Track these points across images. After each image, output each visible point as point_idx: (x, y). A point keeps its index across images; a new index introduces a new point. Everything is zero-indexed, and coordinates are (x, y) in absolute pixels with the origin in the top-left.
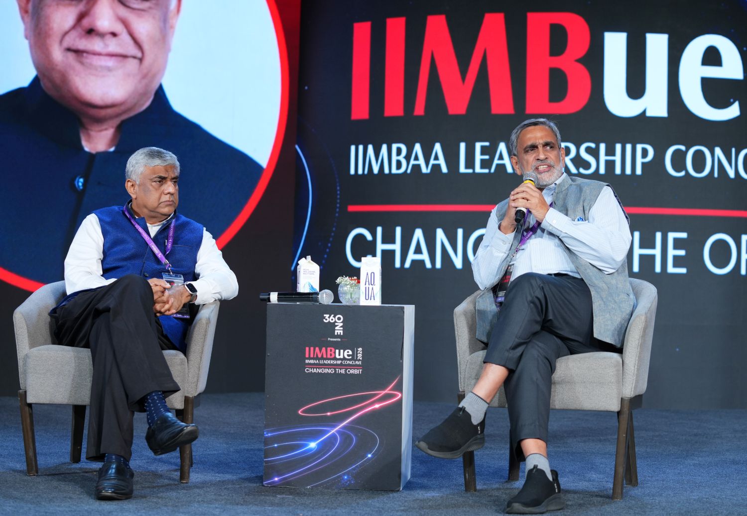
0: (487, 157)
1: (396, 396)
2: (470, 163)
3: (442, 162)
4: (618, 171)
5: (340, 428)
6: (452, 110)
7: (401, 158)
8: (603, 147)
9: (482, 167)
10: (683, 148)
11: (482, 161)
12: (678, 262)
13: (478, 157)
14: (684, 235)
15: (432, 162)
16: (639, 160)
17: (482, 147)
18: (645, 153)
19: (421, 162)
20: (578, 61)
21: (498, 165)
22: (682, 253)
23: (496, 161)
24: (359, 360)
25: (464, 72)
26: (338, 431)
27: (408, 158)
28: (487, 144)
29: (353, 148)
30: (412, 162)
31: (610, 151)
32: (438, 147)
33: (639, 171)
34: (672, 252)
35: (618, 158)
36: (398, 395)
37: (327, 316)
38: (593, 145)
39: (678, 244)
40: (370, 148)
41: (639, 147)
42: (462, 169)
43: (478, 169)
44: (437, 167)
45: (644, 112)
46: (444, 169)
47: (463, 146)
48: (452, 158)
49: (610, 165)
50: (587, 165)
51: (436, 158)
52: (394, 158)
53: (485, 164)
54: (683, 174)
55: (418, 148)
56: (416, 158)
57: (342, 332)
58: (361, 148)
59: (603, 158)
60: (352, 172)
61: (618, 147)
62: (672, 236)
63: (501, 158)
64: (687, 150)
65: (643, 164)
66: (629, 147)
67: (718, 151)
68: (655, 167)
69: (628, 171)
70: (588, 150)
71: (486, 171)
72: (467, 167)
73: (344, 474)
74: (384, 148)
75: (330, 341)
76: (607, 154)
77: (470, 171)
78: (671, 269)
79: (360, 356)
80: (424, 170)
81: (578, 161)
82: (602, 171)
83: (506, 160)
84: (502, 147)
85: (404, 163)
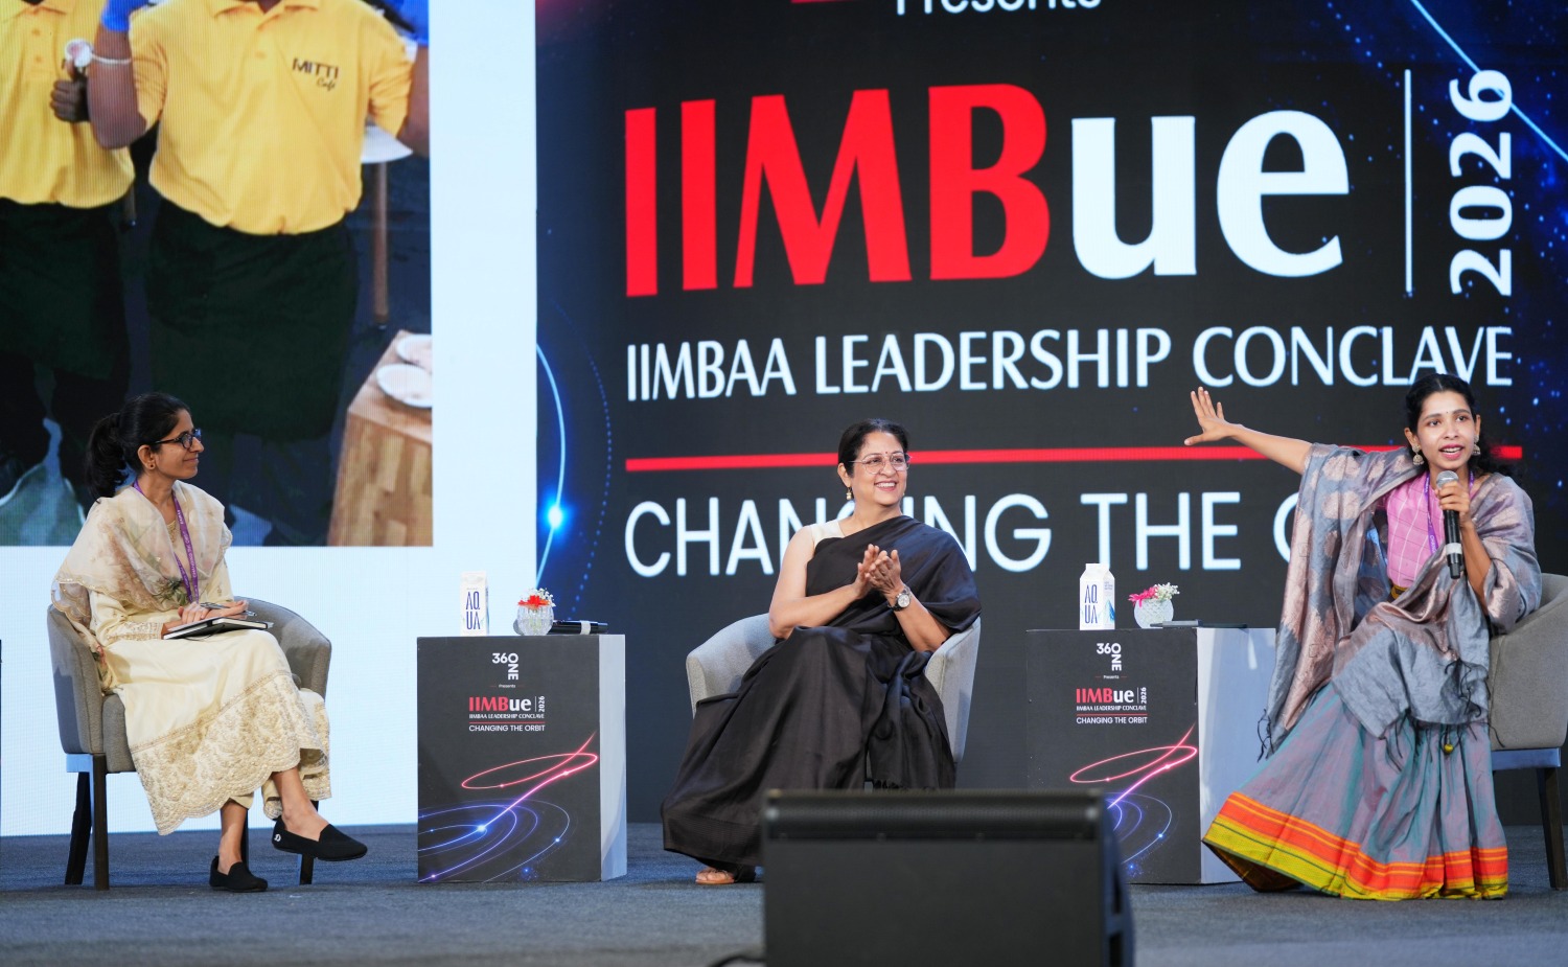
0: (864, 363)
1: (590, 759)
2: (835, 376)
3: (785, 374)
4: (1103, 381)
5: (518, 804)
6: (800, 278)
7: (715, 368)
8: (1073, 336)
9: (857, 382)
10: (1228, 332)
11: (856, 370)
12: (1223, 547)
13: (849, 364)
14: (1233, 497)
15: (769, 374)
16: (1143, 360)
17: (856, 345)
18: (1153, 345)
19: (750, 374)
20: (1024, 176)
21: (884, 378)
22: (1231, 530)
23: (881, 371)
24: (541, 712)
25: (819, 205)
26: (513, 809)
27: (726, 368)
28: (863, 338)
29: (632, 350)
30: (734, 376)
31: (1088, 345)
32: (777, 347)
33: (1142, 380)
34: (1210, 531)
35: (1102, 358)
36: (593, 758)
37: (497, 655)
38: (1055, 334)
39: (1222, 514)
40: (661, 349)
41: (1142, 335)
42: (822, 387)
43: (849, 387)
44: (776, 384)
45: (1151, 267)
46: (790, 389)
47: (821, 343)
48: (803, 367)
49: (1088, 370)
50: (1045, 372)
51: (776, 368)
52: (703, 368)
53: (862, 376)
54: (1228, 380)
55: (743, 348)
56: (741, 369)
57: (517, 675)
58: (645, 349)
59: (1074, 357)
60: (632, 396)
61: (1103, 336)
62: (1209, 499)
63: (889, 364)
64: (1237, 335)
65: (1151, 366)
66: (1122, 335)
67: (1298, 335)
68: (1174, 370)
69: (1123, 380)
70: (1047, 344)
71: (864, 389)
72: (829, 383)
73: (524, 866)
74: (685, 348)
75: (502, 688)
76: (1082, 351)
77: (835, 390)
78: (1210, 562)
79: (542, 708)
80: (756, 390)
81: (1029, 366)
82: (1073, 381)
83: (899, 370)
84: (891, 343)
85: (720, 376)
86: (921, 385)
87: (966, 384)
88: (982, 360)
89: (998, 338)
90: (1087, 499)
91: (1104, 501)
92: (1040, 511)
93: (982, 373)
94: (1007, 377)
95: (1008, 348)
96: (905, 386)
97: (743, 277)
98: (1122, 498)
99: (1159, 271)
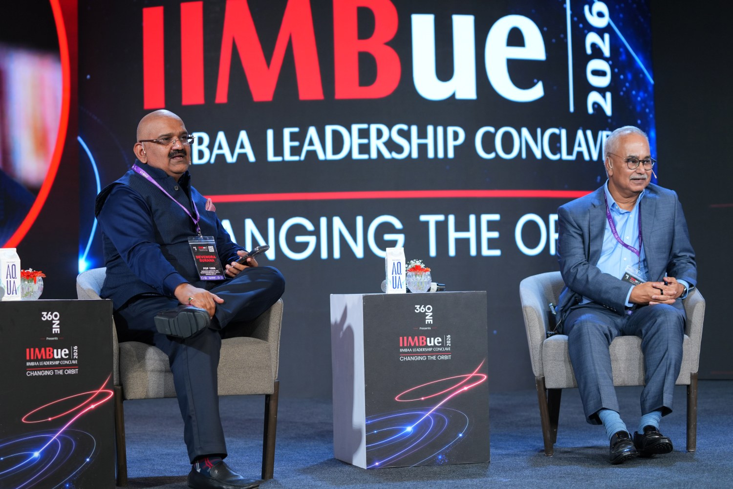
0: (296, 144)
2: (279, 151)
3: (249, 151)
4: (431, 155)
6: (257, 98)
7: (204, 147)
8: (414, 129)
9: (292, 154)
10: (492, 129)
11: (292, 148)
12: (492, 244)
13: (287, 144)
14: (496, 217)
15: (238, 150)
16: (451, 144)
17: (291, 133)
18: (456, 136)
19: (226, 151)
20: (387, 44)
21: (308, 152)
22: (495, 235)
23: (306, 148)
25: (268, 56)
27: (211, 147)
28: (296, 130)
30: (216, 151)
31: (422, 134)
32: (243, 136)
33: (451, 154)
34: (486, 235)
35: (430, 141)
38: (405, 127)
39: (491, 226)
41: (450, 130)
42: (271, 157)
43: (288, 157)
44: (243, 157)
45: (454, 95)
46: (252, 158)
47: (270, 133)
48: (259, 146)
49: (423, 148)
50: (400, 149)
51: (242, 146)
52: (196, 148)
53: (295, 151)
54: (492, 155)
55: (221, 136)
56: (220, 147)
59: (415, 141)
61: (430, 129)
62: (485, 218)
63: (311, 143)
64: (496, 131)
65: (456, 148)
66: (440, 129)
67: (525, 131)
68: (466, 150)
69: (441, 155)
70: (401, 133)
71: (296, 158)
72: (276, 155)
76: (419, 137)
77: (279, 159)
78: (486, 252)
80: (230, 159)
81: (391, 145)
82: (415, 155)
83: (317, 147)
84: (312, 132)
85: (207, 152)
86: (330, 156)
87: (356, 155)
88: (365, 141)
89: (374, 128)
90: (423, 218)
91: (432, 220)
92: (398, 225)
93: (365, 149)
94: (379, 152)
95: (380, 134)
96: (321, 156)
97: (222, 97)
98: (441, 218)
99: (458, 97)
